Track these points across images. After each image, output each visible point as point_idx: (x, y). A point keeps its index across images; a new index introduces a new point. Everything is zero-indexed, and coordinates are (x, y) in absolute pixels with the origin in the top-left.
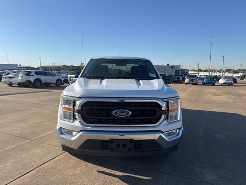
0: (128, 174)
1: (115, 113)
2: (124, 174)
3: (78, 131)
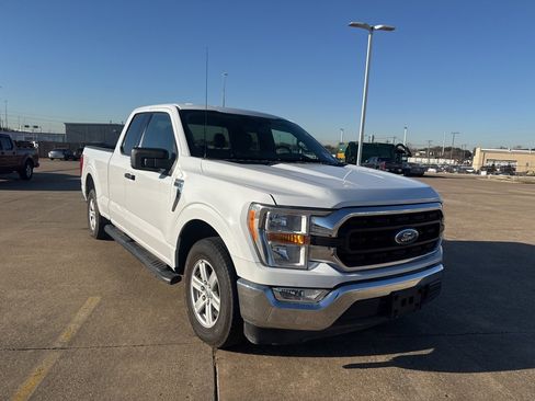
1: (400, 238)
3: (332, 286)
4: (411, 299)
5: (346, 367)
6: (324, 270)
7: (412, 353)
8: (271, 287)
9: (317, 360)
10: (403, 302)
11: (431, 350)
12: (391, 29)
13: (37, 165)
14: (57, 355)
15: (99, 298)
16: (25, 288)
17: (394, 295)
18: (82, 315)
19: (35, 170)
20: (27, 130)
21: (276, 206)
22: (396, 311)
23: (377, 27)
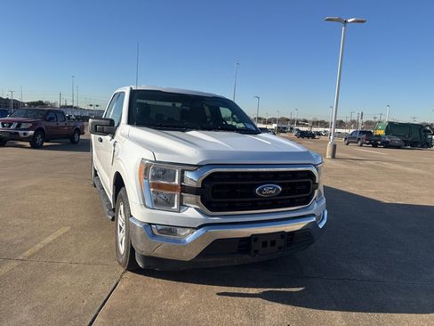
0: (268, 289)
1: (260, 191)
2: (262, 290)
3: (196, 226)
4: (273, 243)
5: (218, 294)
6: (192, 213)
7: (282, 289)
8: (150, 224)
9: (199, 287)
10: (265, 244)
11: (301, 289)
12: (363, 22)
13: (83, 133)
14: (16, 264)
15: (68, 228)
16: (24, 217)
17: (255, 237)
18: (50, 239)
19: (81, 137)
20: (92, 108)
21: (156, 161)
22: (256, 251)
23: (349, 21)
